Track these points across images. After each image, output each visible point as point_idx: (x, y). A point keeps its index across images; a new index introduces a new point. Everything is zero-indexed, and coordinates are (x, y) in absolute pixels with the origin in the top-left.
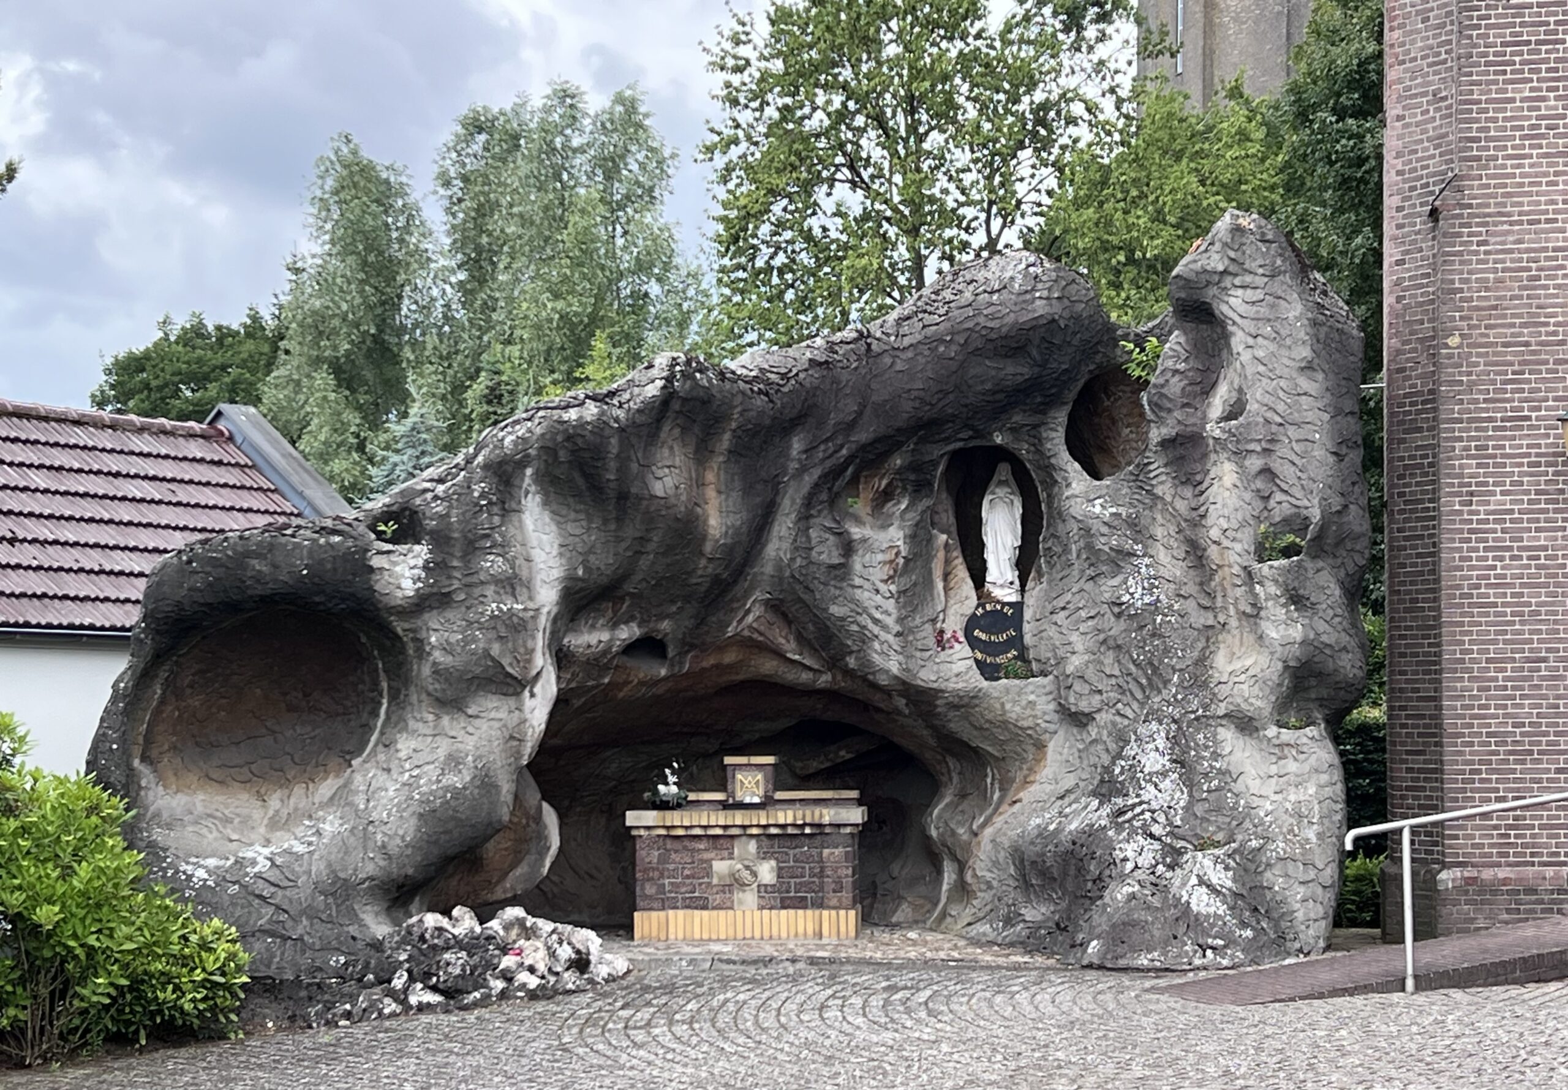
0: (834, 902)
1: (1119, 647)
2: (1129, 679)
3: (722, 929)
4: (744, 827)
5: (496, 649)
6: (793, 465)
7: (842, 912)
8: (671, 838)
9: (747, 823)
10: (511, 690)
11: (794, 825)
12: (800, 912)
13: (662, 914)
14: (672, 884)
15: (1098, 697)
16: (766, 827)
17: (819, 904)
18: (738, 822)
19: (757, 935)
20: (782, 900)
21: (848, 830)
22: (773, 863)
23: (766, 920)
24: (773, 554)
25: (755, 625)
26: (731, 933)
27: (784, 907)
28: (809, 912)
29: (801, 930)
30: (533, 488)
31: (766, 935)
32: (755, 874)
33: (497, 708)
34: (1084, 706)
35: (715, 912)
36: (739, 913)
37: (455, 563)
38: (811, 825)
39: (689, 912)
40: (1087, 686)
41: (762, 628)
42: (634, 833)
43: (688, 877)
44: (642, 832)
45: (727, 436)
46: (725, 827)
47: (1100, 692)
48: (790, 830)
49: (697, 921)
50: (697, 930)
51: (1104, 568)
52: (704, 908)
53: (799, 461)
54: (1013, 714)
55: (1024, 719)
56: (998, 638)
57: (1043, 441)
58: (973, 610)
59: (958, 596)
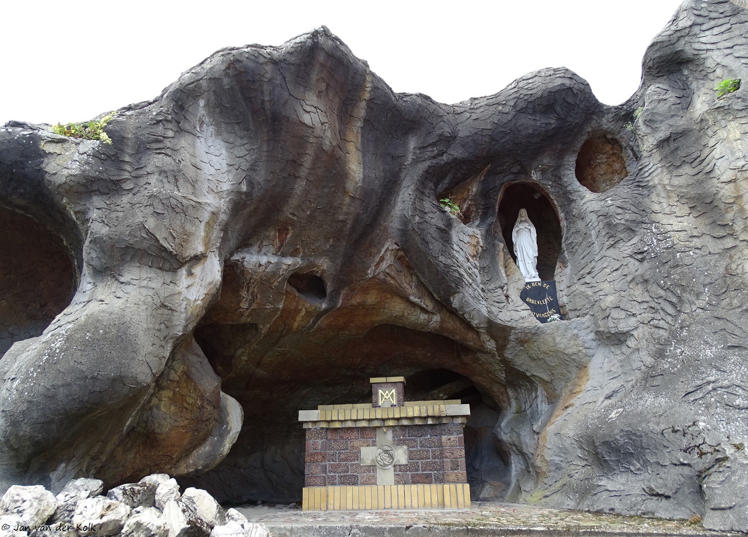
0: (452, 477)
1: (646, 281)
2: (660, 301)
3: (369, 500)
4: (383, 420)
5: (151, 224)
6: (410, 157)
7: (460, 486)
8: (331, 431)
9: (385, 417)
10: (167, 266)
11: (420, 418)
12: (427, 486)
13: (323, 489)
14: (331, 465)
15: (633, 319)
16: (398, 419)
17: (441, 480)
18: (379, 416)
19: (395, 504)
20: (413, 476)
21: (460, 421)
22: (405, 447)
23: (401, 492)
24: (398, 213)
25: (387, 271)
26: (375, 504)
27: (414, 483)
28: (434, 486)
29: (428, 501)
30: (207, 119)
31: (402, 504)
32: (392, 457)
33: (150, 279)
34: (623, 327)
35: (363, 487)
36: (381, 488)
37: (127, 159)
38: (433, 417)
39: (343, 487)
40: (623, 312)
41: (393, 273)
42: (305, 426)
43: (343, 460)
44: (310, 426)
45: (363, 104)
46: (370, 420)
47: (634, 315)
48: (417, 422)
49: (350, 495)
50: (349, 502)
51: (622, 236)
52: (355, 484)
53: (414, 153)
54: (562, 345)
55: (569, 348)
56: (542, 302)
57: (562, 177)
58: (524, 286)
59: (513, 279)
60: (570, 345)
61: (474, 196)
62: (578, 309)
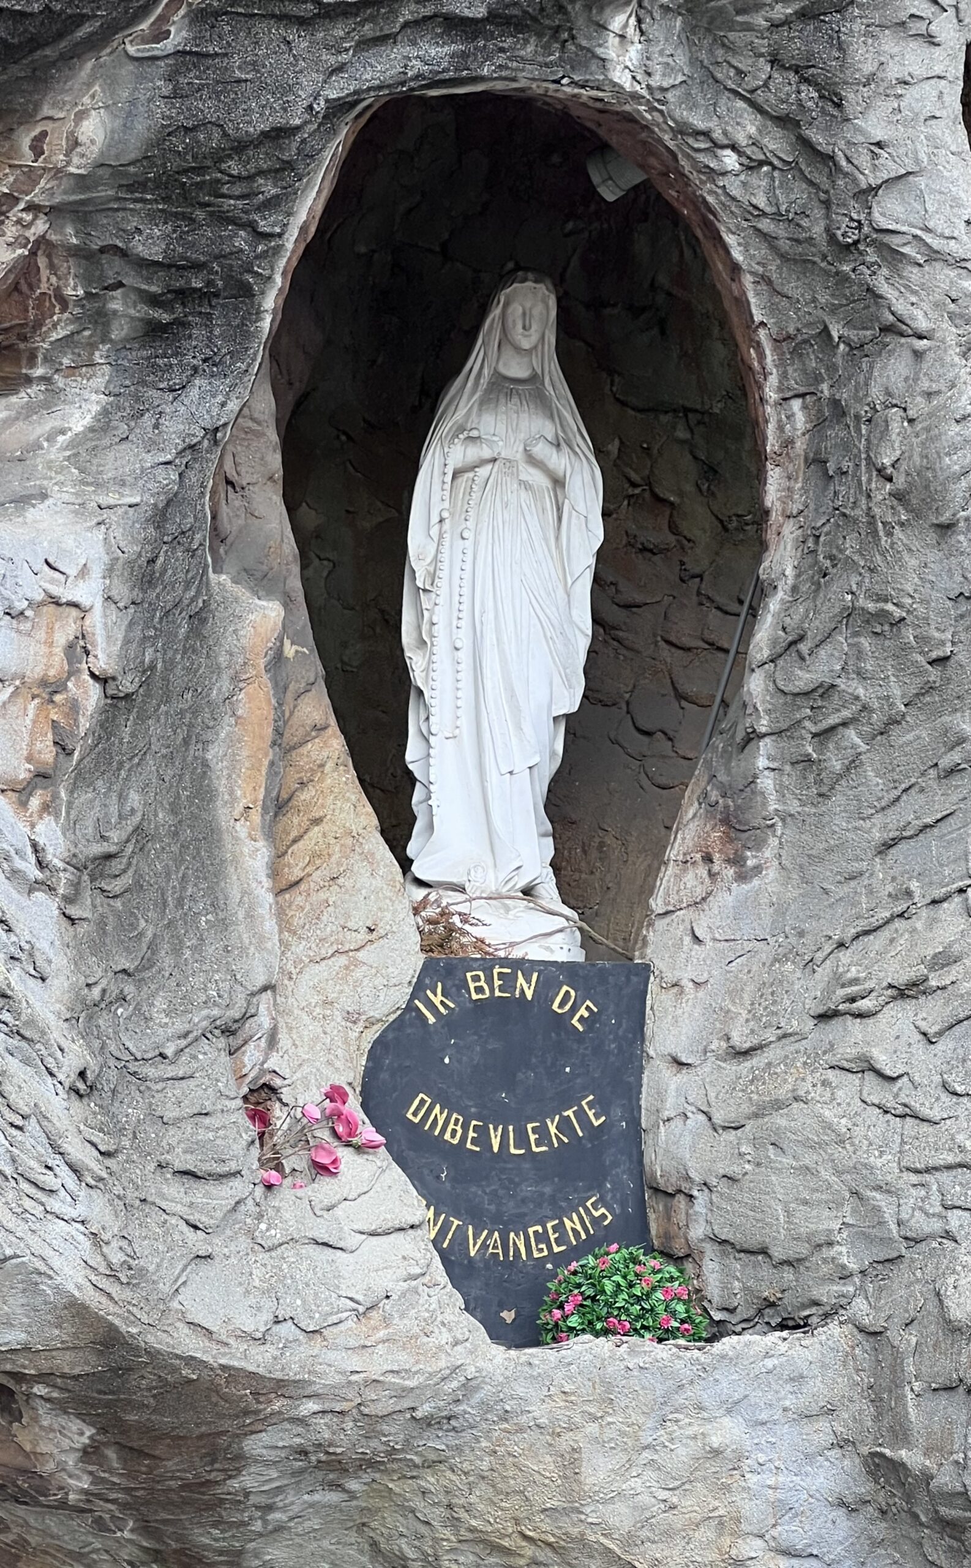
54: (621, 1507)
55: (668, 1534)
56: (522, 1140)
57: (850, 96)
58: (401, 996)
59: (329, 923)
60: (676, 1520)
61: (82, 182)
62: (777, 1253)
